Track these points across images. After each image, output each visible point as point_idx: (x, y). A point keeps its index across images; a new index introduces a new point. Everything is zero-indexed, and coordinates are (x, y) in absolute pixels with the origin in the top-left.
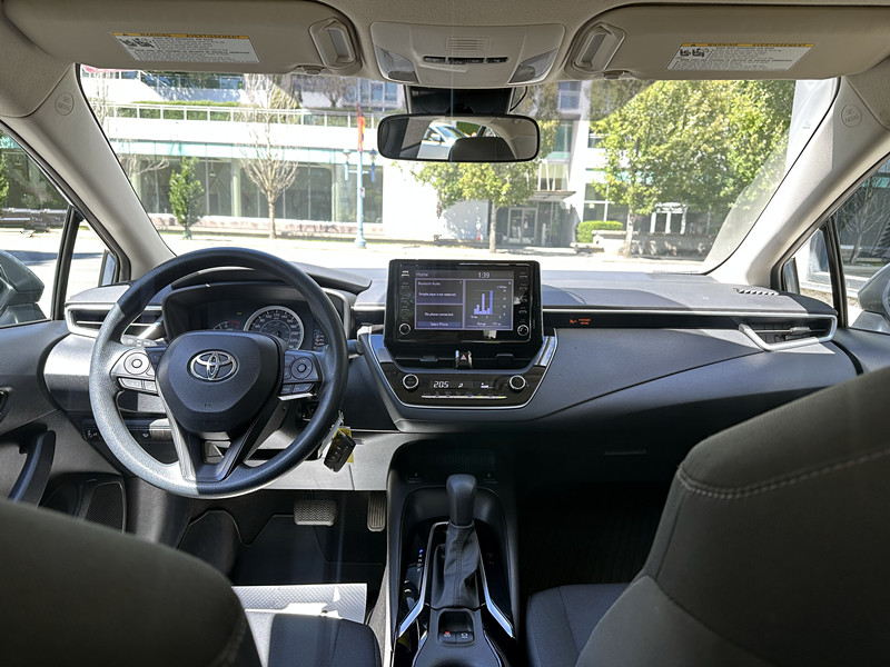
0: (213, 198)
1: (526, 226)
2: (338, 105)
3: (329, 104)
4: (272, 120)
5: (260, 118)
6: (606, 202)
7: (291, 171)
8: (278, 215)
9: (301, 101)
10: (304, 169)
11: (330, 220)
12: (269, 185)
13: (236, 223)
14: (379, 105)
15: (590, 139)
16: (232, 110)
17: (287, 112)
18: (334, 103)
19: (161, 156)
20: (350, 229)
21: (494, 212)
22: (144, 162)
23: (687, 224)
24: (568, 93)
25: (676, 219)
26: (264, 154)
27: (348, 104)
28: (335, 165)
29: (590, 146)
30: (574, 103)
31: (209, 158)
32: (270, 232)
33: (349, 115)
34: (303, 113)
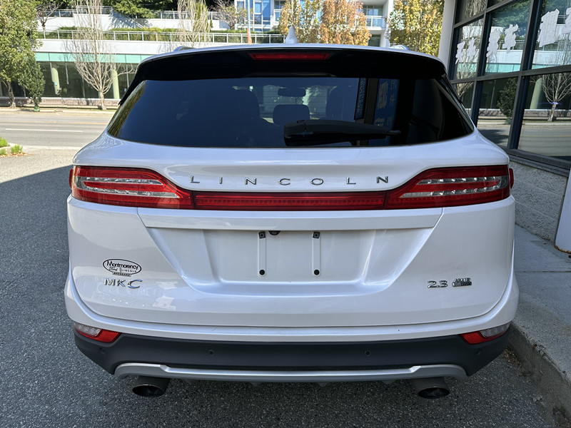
5: (189, 39)
9: (212, 27)
14: (259, 28)
16: (171, 34)
18: (231, 28)
19: (130, 64)
22: (120, 69)
24: (378, 17)
33: (242, 35)
34: (213, 35)
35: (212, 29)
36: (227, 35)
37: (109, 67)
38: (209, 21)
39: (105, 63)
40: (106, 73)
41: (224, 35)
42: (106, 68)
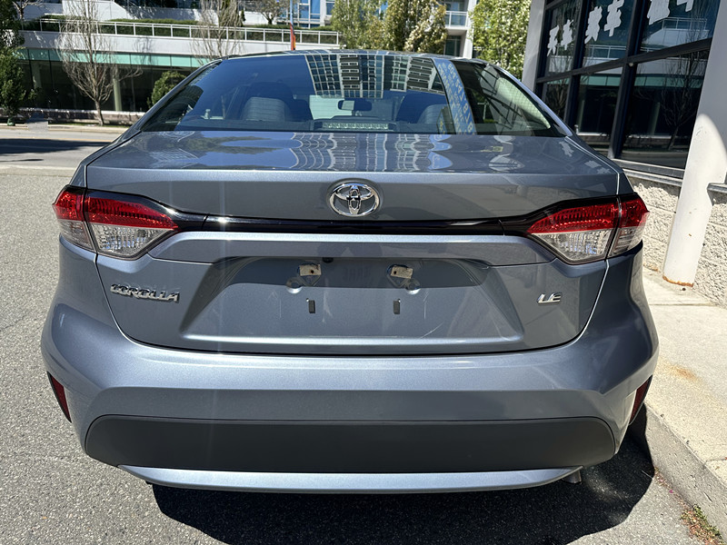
2: (274, 23)
3: (267, 22)
4: (223, 36)
5: (214, 34)
9: (244, 20)
14: (306, 22)
15: (474, 52)
16: (190, 27)
18: (270, 21)
19: (136, 65)
22: (123, 70)
24: (458, 13)
27: (281, 21)
30: (462, 22)
31: (174, 67)
33: (282, 32)
34: (246, 30)
35: (244, 23)
36: (264, 31)
37: (109, 69)
38: (240, 13)
39: (103, 65)
40: (103, 77)
41: (259, 30)
42: (106, 70)
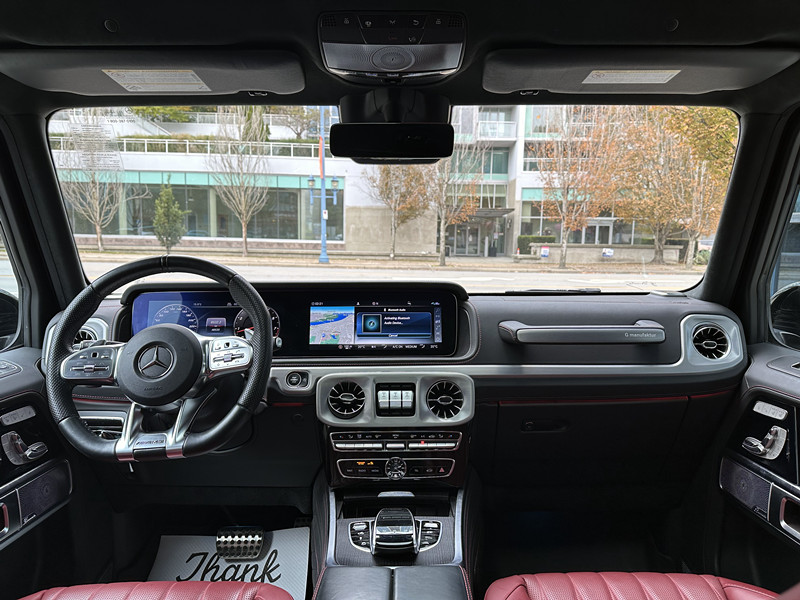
0: (192, 219)
1: (471, 239)
2: (303, 136)
3: (295, 136)
4: (246, 152)
6: (541, 217)
7: (261, 196)
8: (250, 234)
9: (269, 133)
10: (274, 193)
11: (296, 238)
12: (242, 208)
13: (211, 242)
15: (525, 164)
16: (209, 143)
17: (259, 144)
18: (299, 135)
20: (315, 246)
21: (442, 227)
22: (132, 189)
23: (614, 234)
25: (604, 230)
26: (237, 182)
27: (311, 135)
28: (300, 190)
29: (525, 169)
31: (188, 186)
32: (244, 249)
33: (313, 146)
34: (271, 145)
35: (271, 137)
36: (292, 146)
41: (286, 145)
